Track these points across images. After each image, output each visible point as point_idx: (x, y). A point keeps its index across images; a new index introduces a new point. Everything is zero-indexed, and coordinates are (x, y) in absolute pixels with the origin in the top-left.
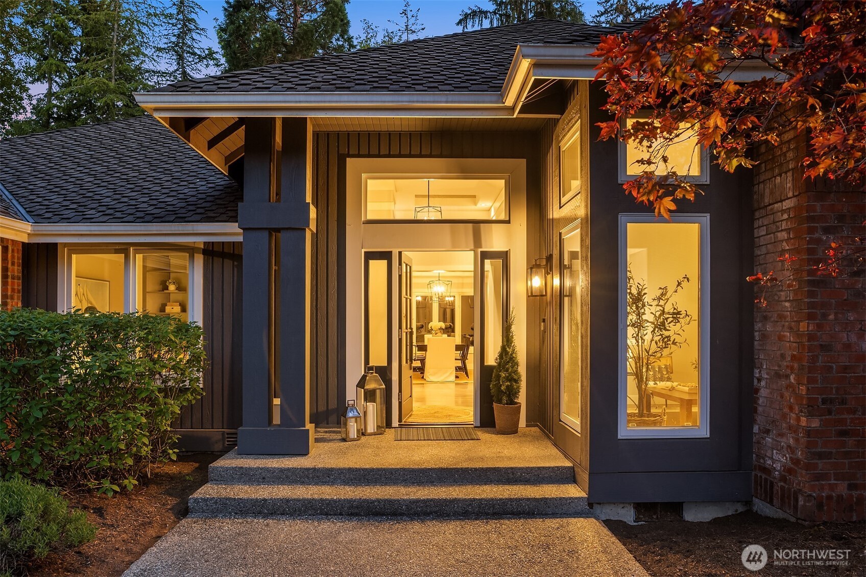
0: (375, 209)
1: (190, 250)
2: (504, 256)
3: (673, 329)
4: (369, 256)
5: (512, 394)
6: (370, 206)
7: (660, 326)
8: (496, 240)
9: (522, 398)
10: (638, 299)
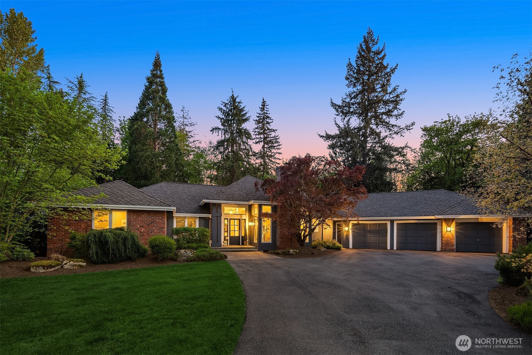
0: (226, 212)
1: (197, 217)
2: (245, 220)
3: (268, 230)
4: (225, 219)
5: (247, 239)
6: (225, 211)
7: (266, 230)
8: (244, 217)
9: (248, 241)
10: (264, 227)
